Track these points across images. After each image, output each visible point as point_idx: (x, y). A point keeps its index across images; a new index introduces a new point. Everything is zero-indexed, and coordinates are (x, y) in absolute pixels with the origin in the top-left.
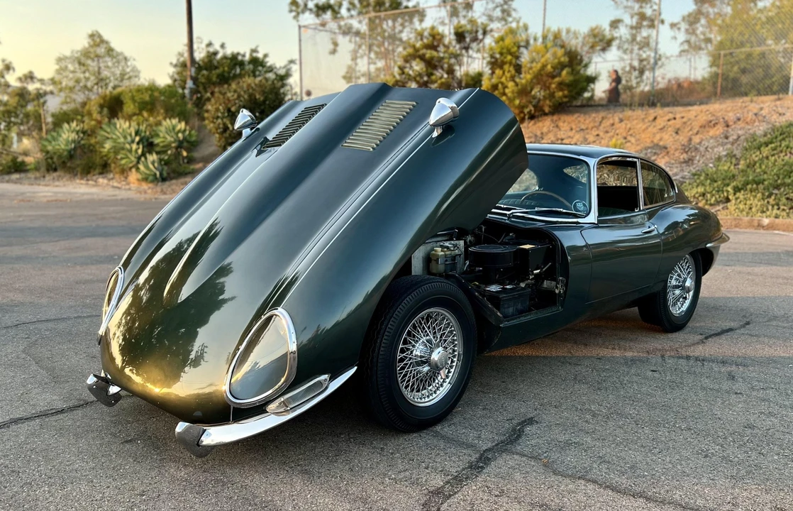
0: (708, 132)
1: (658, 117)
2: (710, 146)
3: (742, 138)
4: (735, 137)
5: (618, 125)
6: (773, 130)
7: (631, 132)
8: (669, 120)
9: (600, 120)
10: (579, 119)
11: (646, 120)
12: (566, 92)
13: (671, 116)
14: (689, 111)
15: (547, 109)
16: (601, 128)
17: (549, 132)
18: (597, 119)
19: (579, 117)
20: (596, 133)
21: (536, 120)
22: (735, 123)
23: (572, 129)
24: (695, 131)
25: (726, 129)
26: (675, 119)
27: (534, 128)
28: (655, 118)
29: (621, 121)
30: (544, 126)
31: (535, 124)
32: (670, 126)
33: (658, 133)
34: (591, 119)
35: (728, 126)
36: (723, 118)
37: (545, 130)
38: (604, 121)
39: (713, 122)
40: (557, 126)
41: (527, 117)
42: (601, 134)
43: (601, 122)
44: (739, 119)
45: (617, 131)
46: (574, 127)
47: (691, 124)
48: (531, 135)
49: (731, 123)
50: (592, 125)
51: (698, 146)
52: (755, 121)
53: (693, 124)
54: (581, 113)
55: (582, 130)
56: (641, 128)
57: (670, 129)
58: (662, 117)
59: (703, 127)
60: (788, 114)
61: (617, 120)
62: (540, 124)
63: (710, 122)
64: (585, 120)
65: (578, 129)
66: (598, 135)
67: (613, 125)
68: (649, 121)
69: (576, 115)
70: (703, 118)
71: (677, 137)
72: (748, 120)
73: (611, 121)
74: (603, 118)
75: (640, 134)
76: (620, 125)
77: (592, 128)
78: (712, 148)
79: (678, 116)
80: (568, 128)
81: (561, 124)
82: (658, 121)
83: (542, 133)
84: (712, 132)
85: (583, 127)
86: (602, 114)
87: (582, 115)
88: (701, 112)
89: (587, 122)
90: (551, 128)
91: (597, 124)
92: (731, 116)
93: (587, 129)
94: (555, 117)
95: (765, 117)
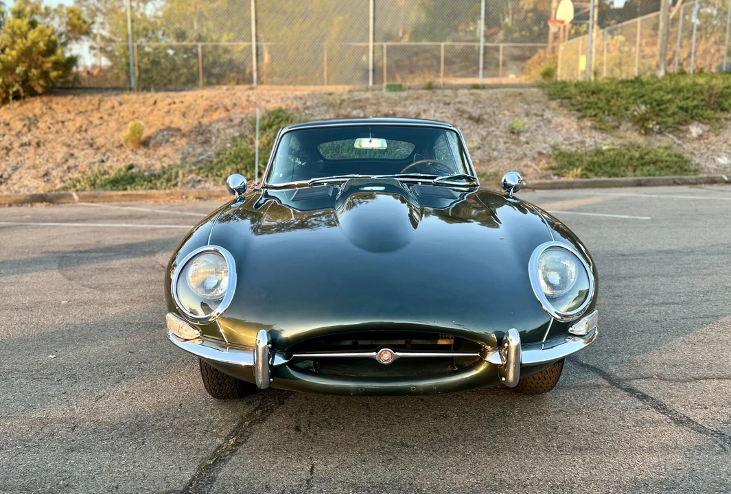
0: (212, 115)
1: (158, 102)
2: (221, 128)
3: (245, 121)
4: (240, 120)
5: (118, 108)
6: (269, 114)
7: (136, 115)
8: (170, 104)
9: (97, 102)
10: (74, 101)
11: (148, 104)
13: (169, 101)
14: (185, 96)
15: (39, 90)
16: (102, 110)
17: (43, 114)
18: (94, 102)
19: (72, 99)
20: (99, 115)
21: (22, 100)
22: (233, 108)
23: (69, 112)
24: (201, 114)
25: (227, 113)
26: (174, 103)
27: (23, 109)
28: (155, 102)
29: (121, 104)
30: (34, 108)
31: (22, 105)
32: (175, 110)
33: (165, 116)
34: (87, 102)
35: (227, 110)
36: (222, 103)
37: (37, 111)
38: (103, 104)
39: (215, 107)
40: (50, 108)
41: (11, 98)
42: (106, 117)
43: (99, 105)
44: (235, 105)
45: (122, 114)
46: (71, 109)
47: (194, 108)
48: (21, 117)
49: (229, 108)
50: (90, 107)
51: (210, 128)
52: (249, 107)
53: (196, 107)
54: (74, 95)
55: (81, 112)
56: (145, 111)
57: (176, 112)
58: (162, 101)
59: (206, 111)
60: (273, 101)
61: (116, 104)
62: (29, 106)
63: (212, 106)
64: (81, 102)
65: (76, 111)
66: (101, 118)
67: (113, 108)
68: (151, 105)
69: (69, 97)
70: (203, 104)
71: (186, 120)
72: (244, 105)
73: (109, 105)
74: (100, 101)
75: (145, 116)
76: (121, 108)
77: (92, 111)
78: (224, 129)
79: (177, 101)
80: (64, 110)
81: (54, 106)
82: (160, 105)
83: (35, 116)
84: (216, 116)
85: (82, 109)
86: (96, 98)
87: (76, 98)
88: (198, 97)
89: (84, 104)
90: (45, 111)
91: (96, 106)
92: (228, 102)
93: (86, 111)
94: (45, 99)
95: (255, 103)
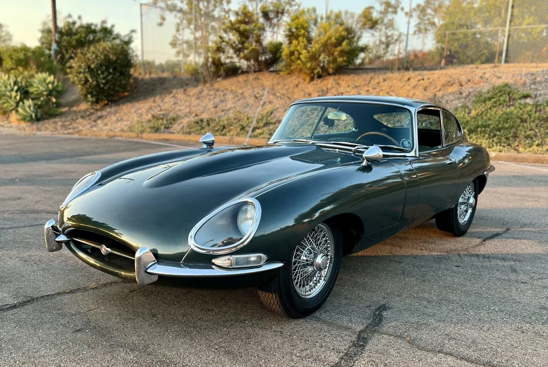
0: (447, 89)
1: (411, 78)
2: (450, 99)
3: (472, 94)
4: (467, 93)
5: (382, 84)
6: (494, 89)
7: (392, 89)
8: (419, 80)
9: (369, 79)
10: (354, 79)
11: (403, 80)
12: (345, 58)
13: (420, 77)
14: (433, 74)
15: (331, 71)
16: (370, 85)
17: (332, 88)
18: (367, 79)
19: (354, 77)
20: (367, 89)
21: (323, 78)
22: (466, 83)
23: (349, 86)
24: (438, 89)
25: (460, 87)
26: (423, 79)
27: (322, 84)
28: (409, 79)
29: (385, 80)
30: (328, 84)
31: (322, 81)
32: (420, 85)
33: (412, 89)
34: (362, 79)
35: (461, 85)
36: (458, 80)
37: (329, 86)
38: (372, 81)
39: (451, 82)
40: (338, 84)
41: (316, 76)
42: (371, 90)
43: (370, 81)
44: (469, 81)
45: (382, 88)
46: (350, 84)
47: (435, 83)
48: (319, 90)
49: (463, 83)
50: (363, 83)
51: (441, 100)
52: (480, 83)
53: (437, 83)
54: (355, 74)
55: (356, 87)
56: (399, 86)
57: (420, 87)
58: (414, 78)
59: (444, 85)
60: (504, 78)
61: (381, 80)
62: (326, 82)
63: (449, 82)
64: (358, 79)
65: (353, 86)
66: (368, 91)
67: (378, 83)
68: (405, 81)
69: (352, 76)
70: (443, 80)
71: (426, 93)
72: (476, 81)
73: (377, 81)
74: (371, 78)
75: (398, 90)
76: (383, 83)
77: (364, 85)
78: (451, 101)
79: (425, 78)
80: (346, 85)
81: (341, 82)
82: (411, 81)
83: (327, 89)
84: (450, 90)
85: (357, 84)
86: (371, 75)
87: (356, 76)
88: (442, 75)
89: (360, 80)
90: (334, 85)
91: (367, 82)
92: (463, 79)
93: (360, 86)
94: (336, 77)
95: (487, 79)
